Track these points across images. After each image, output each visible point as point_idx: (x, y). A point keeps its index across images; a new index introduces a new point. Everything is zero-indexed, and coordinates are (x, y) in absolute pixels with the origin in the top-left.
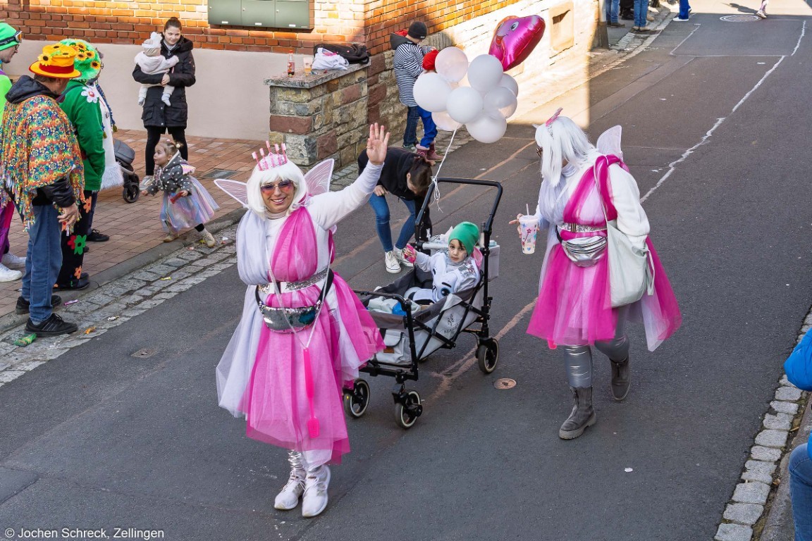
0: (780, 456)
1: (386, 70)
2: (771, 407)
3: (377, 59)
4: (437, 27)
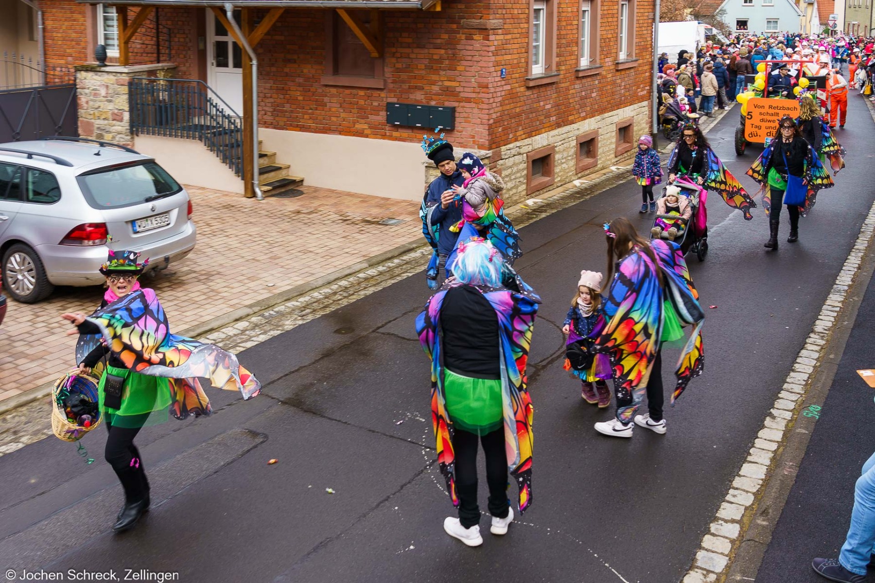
0: (776, 448)
1: (501, 159)
2: (771, 413)
3: (496, 151)
4: (537, 132)
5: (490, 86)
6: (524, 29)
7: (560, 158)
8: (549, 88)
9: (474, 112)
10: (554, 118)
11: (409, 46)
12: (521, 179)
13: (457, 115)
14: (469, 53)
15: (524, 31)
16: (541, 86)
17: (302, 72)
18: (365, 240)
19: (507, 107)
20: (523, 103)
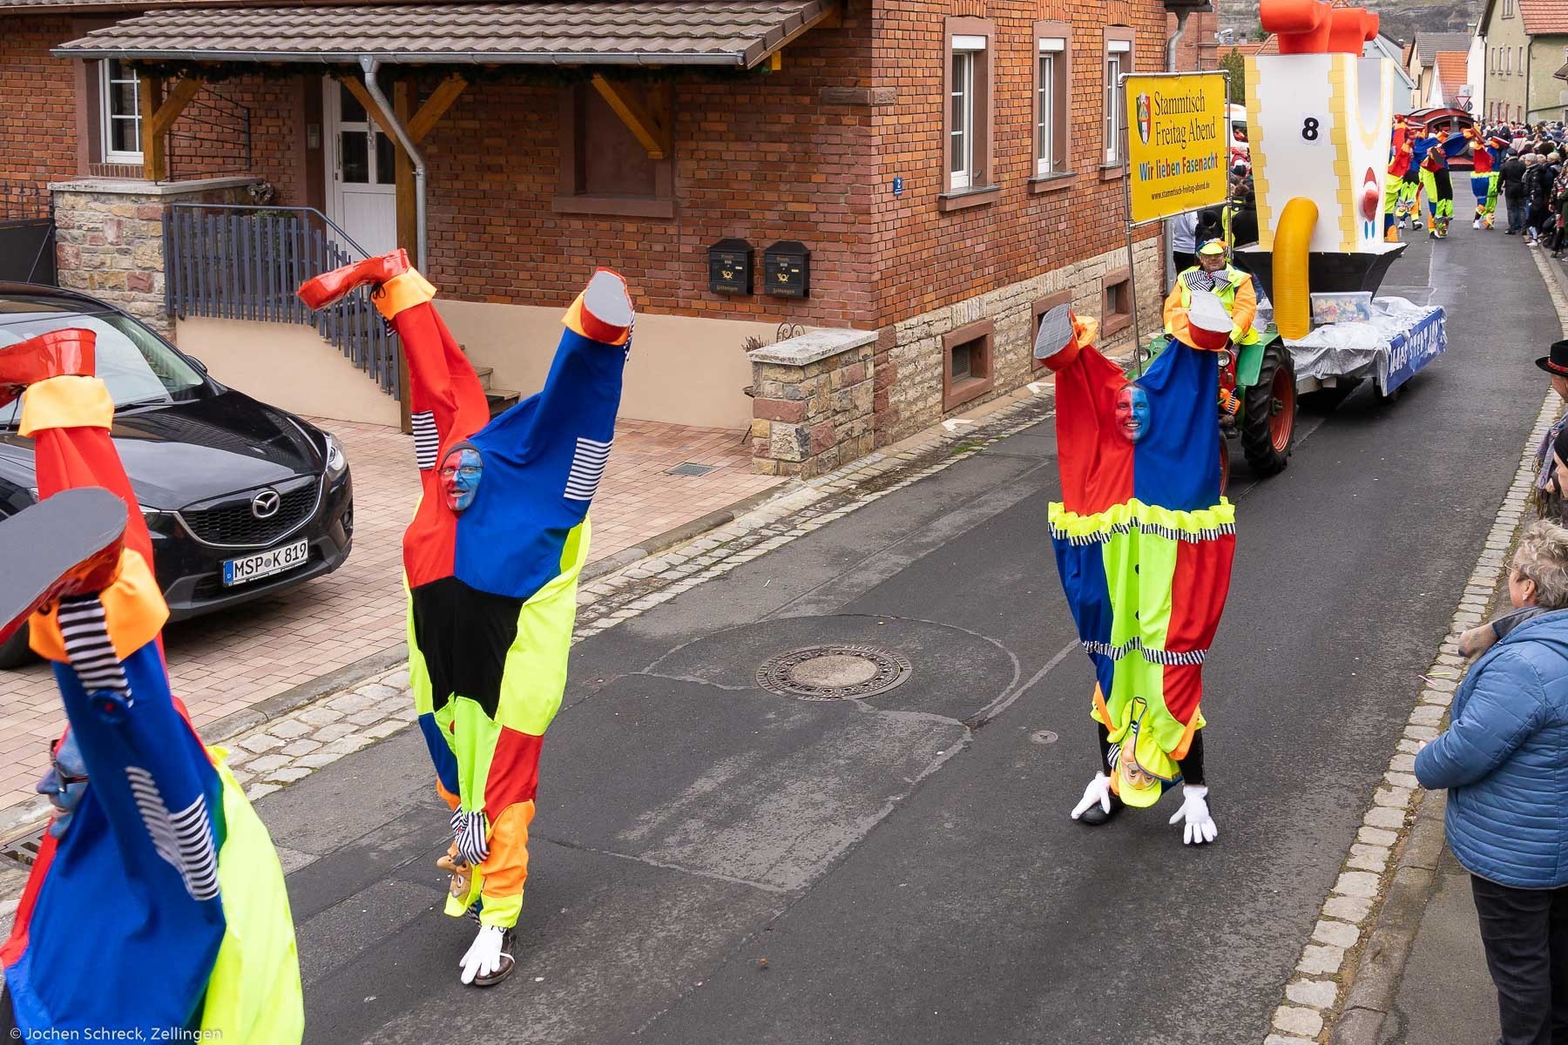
1: (897, 347)
3: (887, 331)
4: (960, 295)
5: (874, 209)
6: (935, 106)
7: (1003, 341)
8: (981, 214)
9: (844, 258)
10: (992, 269)
11: (721, 137)
12: (934, 383)
13: (812, 265)
14: (833, 150)
15: (934, 108)
16: (967, 208)
17: (516, 189)
18: (639, 505)
19: (907, 249)
20: (934, 242)
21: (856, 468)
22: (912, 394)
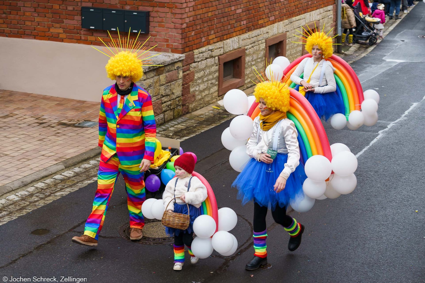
1: (195, 62)
3: (189, 54)
4: (228, 36)
7: (250, 60)
9: (168, 16)
10: (245, 22)
12: (213, 81)
13: (151, 19)
18: (60, 142)
19: (200, 12)
20: (214, 8)
21: (173, 125)
22: (202, 87)
